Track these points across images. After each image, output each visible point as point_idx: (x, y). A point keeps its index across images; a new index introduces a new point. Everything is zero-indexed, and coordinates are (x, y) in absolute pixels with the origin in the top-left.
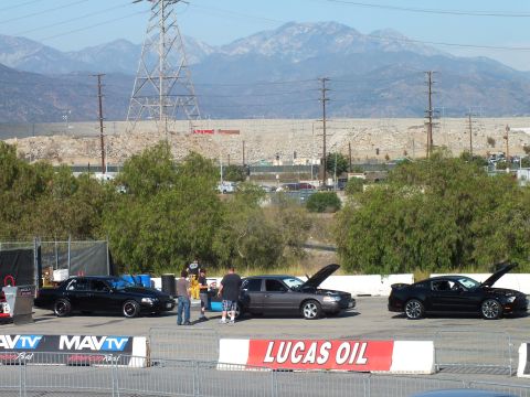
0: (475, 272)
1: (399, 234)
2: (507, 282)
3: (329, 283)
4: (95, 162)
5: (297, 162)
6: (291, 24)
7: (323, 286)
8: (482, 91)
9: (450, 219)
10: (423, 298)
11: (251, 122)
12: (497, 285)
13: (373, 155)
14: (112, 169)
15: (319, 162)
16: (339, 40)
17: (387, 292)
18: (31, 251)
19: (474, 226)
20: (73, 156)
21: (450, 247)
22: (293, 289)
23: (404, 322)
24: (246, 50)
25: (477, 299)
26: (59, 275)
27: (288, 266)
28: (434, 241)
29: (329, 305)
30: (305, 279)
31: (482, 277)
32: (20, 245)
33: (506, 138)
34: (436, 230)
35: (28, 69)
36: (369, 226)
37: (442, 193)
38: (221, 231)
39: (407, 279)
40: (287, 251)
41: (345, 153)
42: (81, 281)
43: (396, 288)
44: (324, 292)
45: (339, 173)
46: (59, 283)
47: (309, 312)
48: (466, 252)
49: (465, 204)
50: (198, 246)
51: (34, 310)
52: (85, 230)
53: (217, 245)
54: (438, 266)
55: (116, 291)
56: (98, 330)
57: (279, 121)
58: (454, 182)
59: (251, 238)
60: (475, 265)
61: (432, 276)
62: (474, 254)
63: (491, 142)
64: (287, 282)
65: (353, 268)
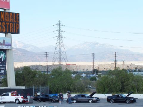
0: (125, 93)
1: (109, 86)
2: (132, 96)
3: (95, 96)
4: (46, 70)
5: (87, 71)
6: (87, 42)
7: (93, 96)
8: (126, 56)
9: (120, 82)
10: (114, 99)
11: (78, 62)
12: (130, 96)
13: (103, 69)
14: (49, 72)
15: (92, 71)
16: (97, 46)
17: (106, 98)
18: (33, 89)
19: (125, 84)
20: (41, 69)
21: (120, 88)
22: (87, 97)
23: (110, 104)
24: (77, 48)
25: (125, 99)
26: (39, 94)
27: (86, 92)
28: (116, 87)
29: (94, 100)
30: (90, 95)
31: (126, 95)
32: (30, 87)
33: (131, 66)
34: (116, 85)
35: (32, 51)
36: (103, 84)
37: (118, 77)
38: (72, 85)
39: (111, 95)
40: (86, 89)
41: (98, 69)
42: (43, 95)
43: (108, 97)
44: (94, 98)
45: (96, 73)
46: (39, 95)
47: (90, 101)
48: (123, 89)
49: (123, 79)
50: (67, 88)
51: (34, 101)
52: (44, 84)
53: (71, 88)
54: (117, 92)
55: (50, 97)
56: (47, 105)
57: (84, 62)
58: (120, 75)
59: (78, 86)
60: (125, 92)
61: (116, 94)
62: (125, 90)
63: (128, 66)
64: (86, 95)
65: (99, 92)
